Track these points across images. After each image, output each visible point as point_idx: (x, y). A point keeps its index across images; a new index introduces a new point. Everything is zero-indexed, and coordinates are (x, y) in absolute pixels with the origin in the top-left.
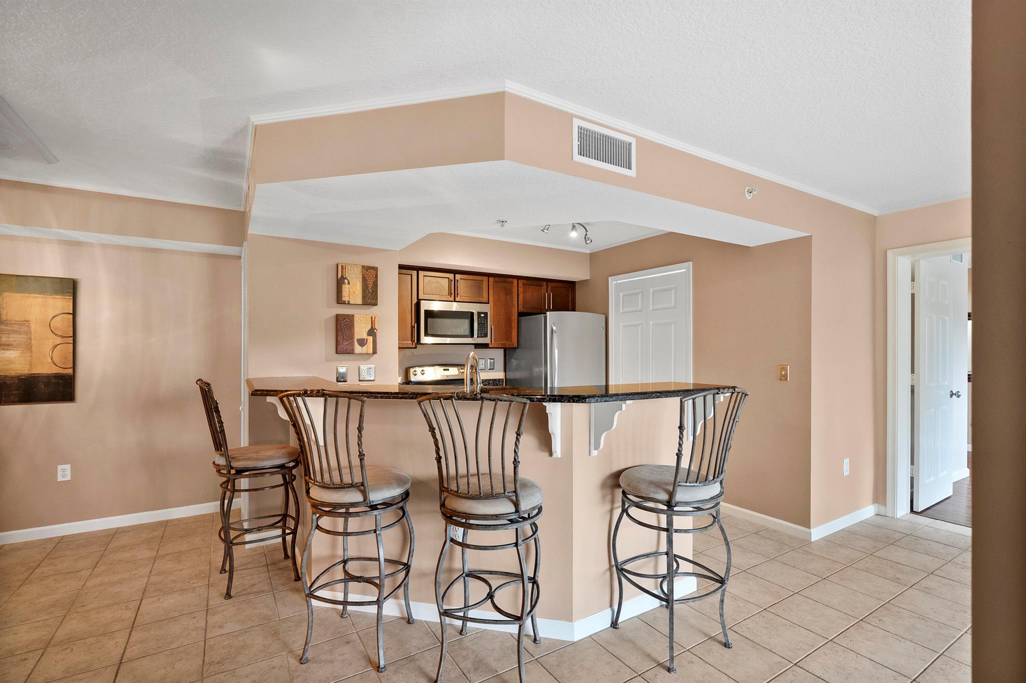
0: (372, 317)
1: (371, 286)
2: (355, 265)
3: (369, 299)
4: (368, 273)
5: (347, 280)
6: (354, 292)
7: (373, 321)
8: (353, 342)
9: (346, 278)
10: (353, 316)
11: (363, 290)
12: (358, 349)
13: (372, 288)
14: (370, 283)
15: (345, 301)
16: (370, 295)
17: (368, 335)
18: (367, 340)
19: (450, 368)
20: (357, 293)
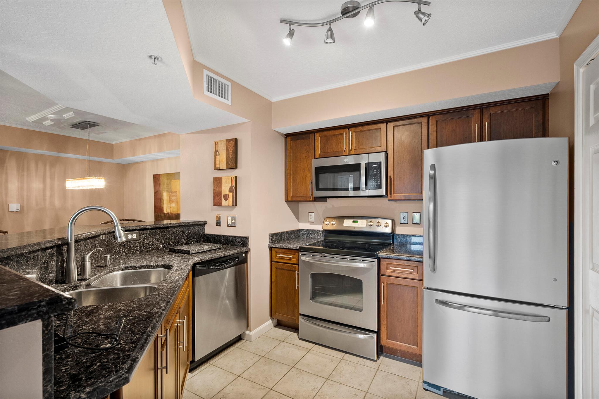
0: (231, 178)
1: (231, 153)
2: (222, 140)
3: (230, 164)
4: (229, 144)
5: (218, 152)
6: (222, 161)
7: (232, 181)
8: (221, 197)
9: (218, 151)
10: (221, 178)
11: (227, 158)
12: (224, 203)
13: (231, 155)
14: (230, 152)
15: (217, 168)
16: (231, 160)
17: (229, 192)
18: (229, 195)
19: (359, 221)
20: (223, 160)
